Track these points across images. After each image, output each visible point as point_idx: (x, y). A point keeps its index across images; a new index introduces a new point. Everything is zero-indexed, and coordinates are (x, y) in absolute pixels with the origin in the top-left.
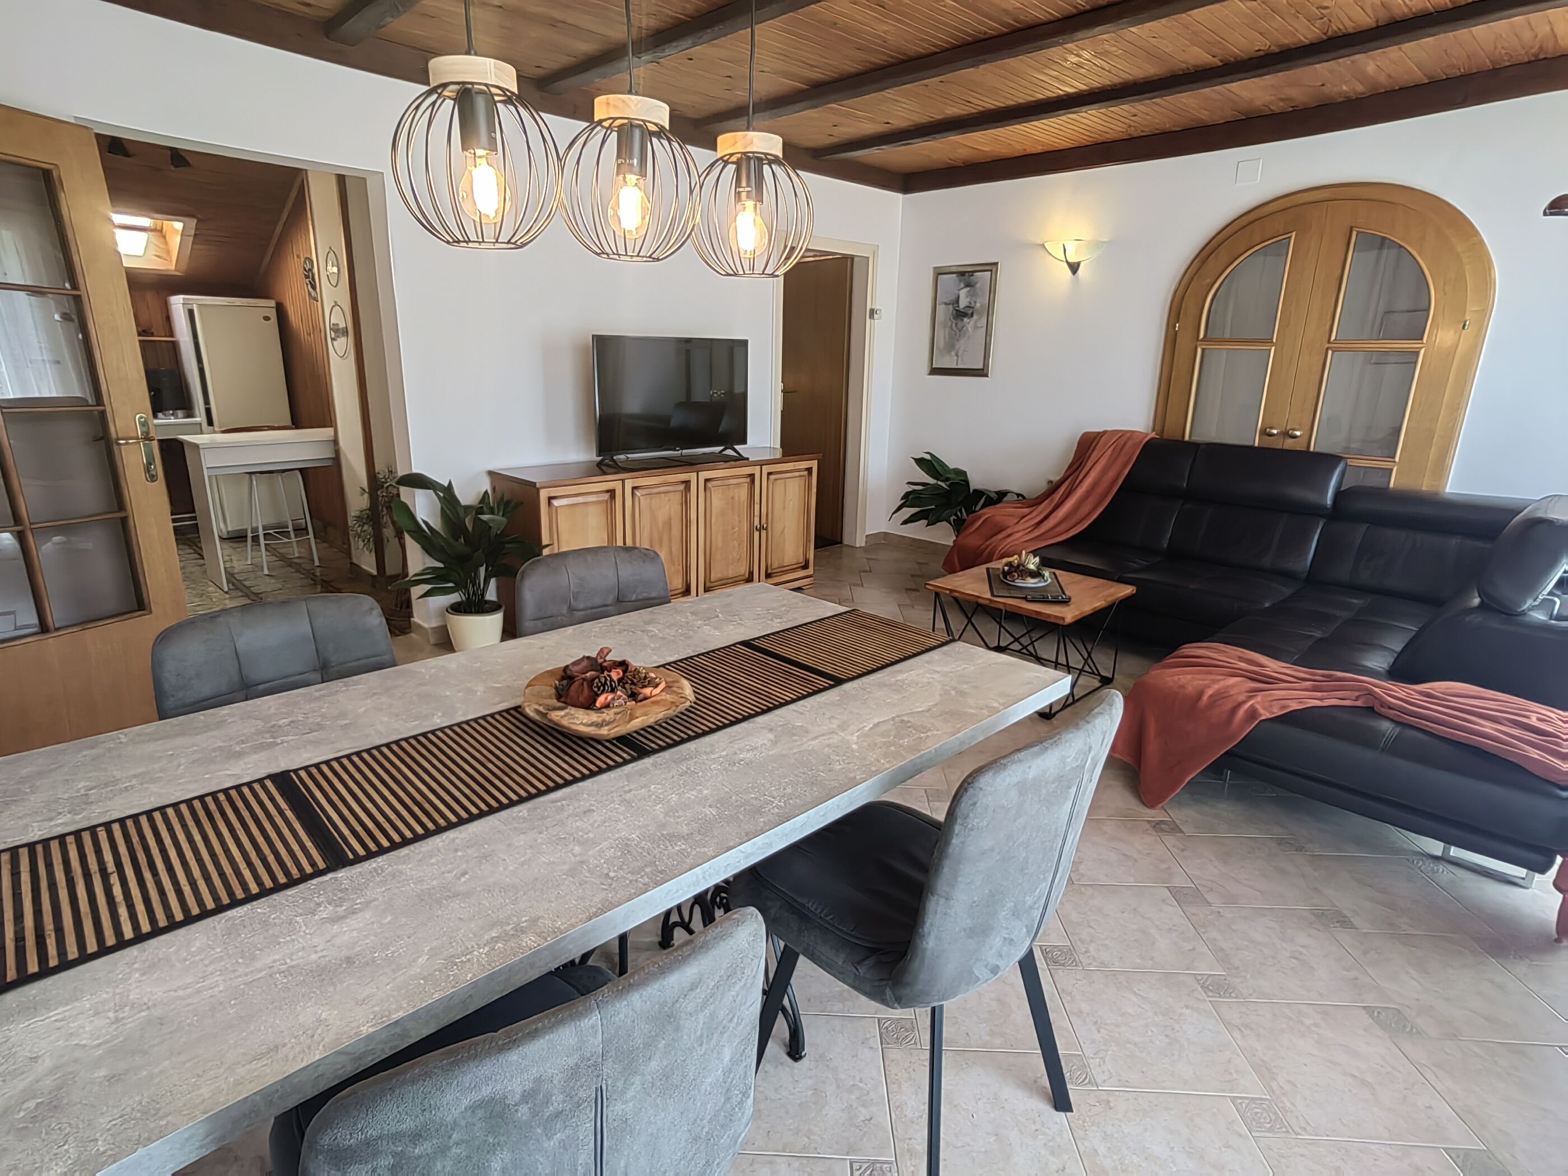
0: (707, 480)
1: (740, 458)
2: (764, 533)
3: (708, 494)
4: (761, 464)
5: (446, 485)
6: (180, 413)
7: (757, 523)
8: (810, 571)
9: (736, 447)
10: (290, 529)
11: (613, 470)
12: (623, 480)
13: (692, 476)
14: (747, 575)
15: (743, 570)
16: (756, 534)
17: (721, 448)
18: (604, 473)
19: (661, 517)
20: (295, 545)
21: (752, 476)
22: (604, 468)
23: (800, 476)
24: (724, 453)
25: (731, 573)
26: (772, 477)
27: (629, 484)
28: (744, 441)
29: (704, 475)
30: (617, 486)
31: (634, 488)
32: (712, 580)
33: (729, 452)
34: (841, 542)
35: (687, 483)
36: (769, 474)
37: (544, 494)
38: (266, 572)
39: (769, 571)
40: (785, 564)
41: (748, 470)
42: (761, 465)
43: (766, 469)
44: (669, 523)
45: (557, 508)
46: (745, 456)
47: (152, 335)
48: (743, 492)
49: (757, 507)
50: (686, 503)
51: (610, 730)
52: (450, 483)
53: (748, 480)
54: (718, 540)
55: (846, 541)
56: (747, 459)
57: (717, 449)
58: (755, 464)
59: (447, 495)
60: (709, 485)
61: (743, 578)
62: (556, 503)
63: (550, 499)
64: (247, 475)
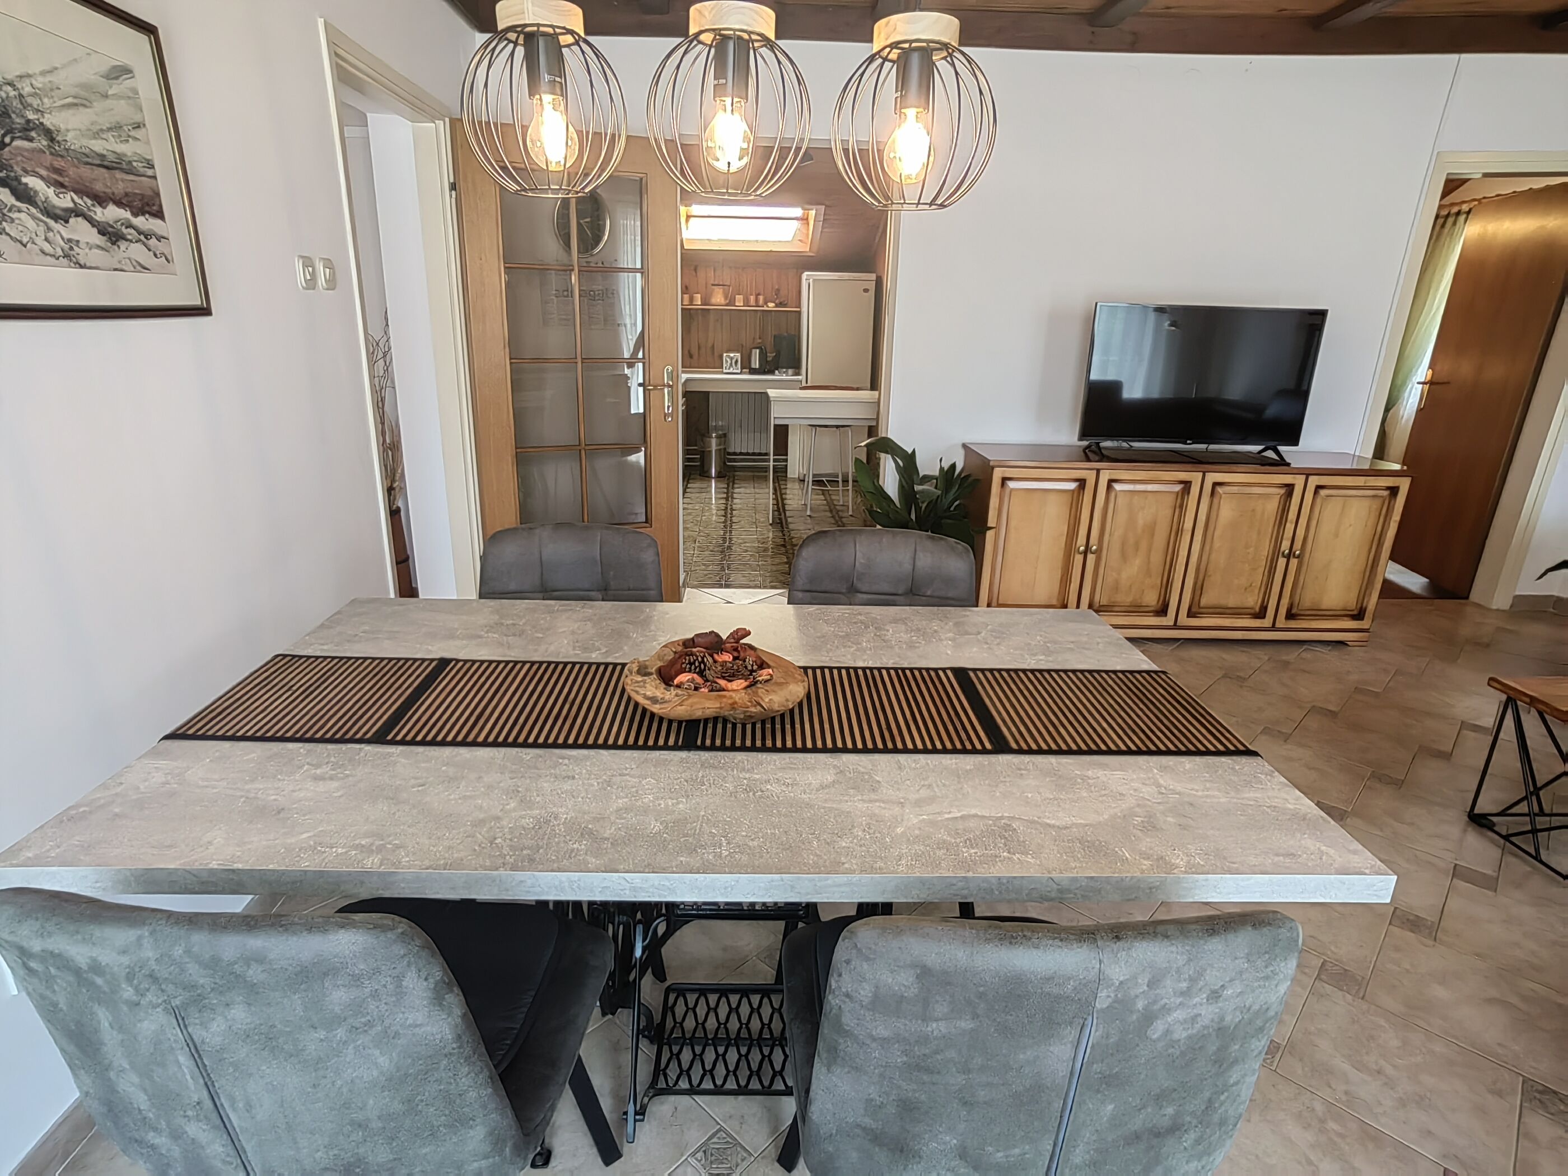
0: (1216, 484)
1: (1282, 463)
2: (1294, 562)
3: (1216, 501)
4: (1308, 473)
5: (910, 451)
6: (790, 371)
7: (1285, 546)
8: (1365, 624)
9: (1281, 448)
10: (840, 479)
11: (1097, 458)
12: (1098, 471)
13: (1196, 477)
14: (1257, 609)
15: (1252, 601)
16: (1282, 562)
17: (1260, 447)
18: (1088, 460)
19: (1142, 519)
20: (841, 492)
21: (1290, 488)
22: (1090, 454)
23: (1374, 496)
24: (1264, 454)
25: (1232, 601)
26: (1323, 492)
27: (1105, 477)
28: (1294, 441)
29: (1212, 477)
30: (1090, 476)
31: (1111, 482)
32: (1202, 604)
33: (1270, 454)
34: (1467, 598)
35: (1187, 485)
36: (1319, 488)
37: (998, 474)
38: (808, 513)
39: (1294, 611)
40: (1323, 607)
41: (1288, 479)
42: (1308, 475)
43: (1314, 481)
44: (1151, 529)
45: (1012, 490)
46: (1288, 461)
47: (785, 306)
48: (1272, 506)
49: (1290, 527)
50: (1180, 506)
51: (660, 709)
52: (914, 451)
53: (1282, 491)
54: (1219, 558)
55: (1475, 596)
56: (1288, 465)
57: (1255, 448)
58: (1299, 472)
59: (908, 463)
60: (1220, 490)
61: (1252, 611)
62: (1011, 484)
63: (1004, 480)
64: (810, 427)
